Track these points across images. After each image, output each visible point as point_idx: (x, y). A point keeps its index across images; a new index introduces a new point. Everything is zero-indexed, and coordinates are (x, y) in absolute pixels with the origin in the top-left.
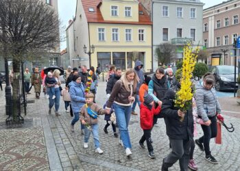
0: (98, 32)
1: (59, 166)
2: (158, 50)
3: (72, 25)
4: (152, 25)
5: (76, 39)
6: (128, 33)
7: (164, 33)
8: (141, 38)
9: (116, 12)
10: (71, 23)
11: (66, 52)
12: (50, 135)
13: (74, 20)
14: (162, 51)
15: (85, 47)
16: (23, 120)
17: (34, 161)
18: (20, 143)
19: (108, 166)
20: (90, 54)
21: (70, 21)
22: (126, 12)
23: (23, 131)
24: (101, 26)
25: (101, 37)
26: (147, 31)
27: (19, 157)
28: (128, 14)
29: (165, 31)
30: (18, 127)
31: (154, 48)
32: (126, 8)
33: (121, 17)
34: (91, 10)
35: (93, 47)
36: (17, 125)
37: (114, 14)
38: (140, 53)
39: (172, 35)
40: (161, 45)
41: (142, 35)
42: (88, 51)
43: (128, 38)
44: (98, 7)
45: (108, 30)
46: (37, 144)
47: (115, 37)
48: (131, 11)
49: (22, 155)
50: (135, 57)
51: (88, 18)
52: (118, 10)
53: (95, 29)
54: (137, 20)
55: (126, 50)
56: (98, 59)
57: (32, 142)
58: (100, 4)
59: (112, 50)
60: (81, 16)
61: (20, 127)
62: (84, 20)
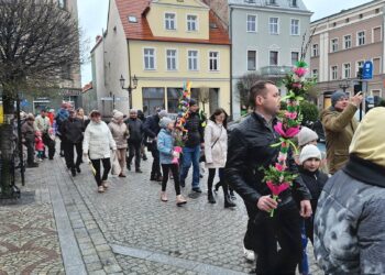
0: (143, 55)
1: (79, 262)
2: (240, 86)
3: (101, 45)
4: (231, 46)
5: (107, 66)
6: (192, 57)
7: (249, 58)
8: (213, 65)
9: (172, 23)
10: (100, 40)
11: (91, 87)
12: (64, 214)
13: (105, 35)
14: (246, 86)
15: (122, 80)
16: (19, 192)
17: (37, 255)
18: (15, 228)
19: (160, 259)
20: (130, 89)
21: (98, 37)
22: (189, 24)
23: (19, 209)
24: (149, 46)
25: (149, 63)
26: (222, 54)
27: (13, 249)
28: (192, 27)
29: (252, 55)
30: (10, 204)
31: (234, 82)
32: (189, 17)
34: (133, 19)
35: (136, 79)
37: (170, 26)
38: (211, 89)
39: (263, 62)
40: (244, 78)
41: (215, 61)
42: (127, 86)
43: (192, 65)
44: (144, 14)
45: (160, 52)
46: (43, 229)
47: (171, 64)
48: (197, 22)
49: (17, 245)
50: (203, 96)
51: (127, 32)
52: (176, 19)
53: (138, 50)
54: (207, 37)
56: (144, 99)
57: (34, 226)
58: (148, 9)
59: (166, 85)
60: (115, 29)
61: (14, 204)
62: (122, 35)
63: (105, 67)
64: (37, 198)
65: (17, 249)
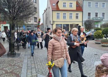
0: (56, 15)
2: (85, 23)
3: (45, 12)
4: (83, 11)
5: (47, 18)
6: (71, 15)
8: (77, 17)
9: (65, 5)
10: (45, 11)
11: (42, 24)
13: (46, 10)
14: (87, 23)
15: (50, 22)
18: (10, 65)
20: (52, 25)
21: (45, 10)
22: (70, 5)
23: (14, 59)
24: (58, 12)
25: (58, 17)
26: (80, 14)
28: (71, 6)
29: (89, 14)
30: (12, 57)
31: (83, 22)
32: (70, 3)
33: (68, 8)
34: (54, 5)
35: (54, 22)
36: (12, 56)
37: (64, 6)
38: (76, 24)
39: (93, 16)
40: (87, 21)
41: (78, 16)
43: (71, 17)
44: (57, 3)
45: (61, 14)
46: (18, 66)
47: (64, 17)
48: (73, 5)
49: (9, 71)
50: (73, 26)
51: (52, 8)
52: (66, 4)
53: (55, 13)
54: (75, 9)
55: (69, 23)
57: (16, 65)
58: (58, 2)
59: (63, 23)
60: (49, 8)
61: (14, 57)
62: (51, 9)
63: (46, 19)
64: (21, 55)
65: (8, 73)
